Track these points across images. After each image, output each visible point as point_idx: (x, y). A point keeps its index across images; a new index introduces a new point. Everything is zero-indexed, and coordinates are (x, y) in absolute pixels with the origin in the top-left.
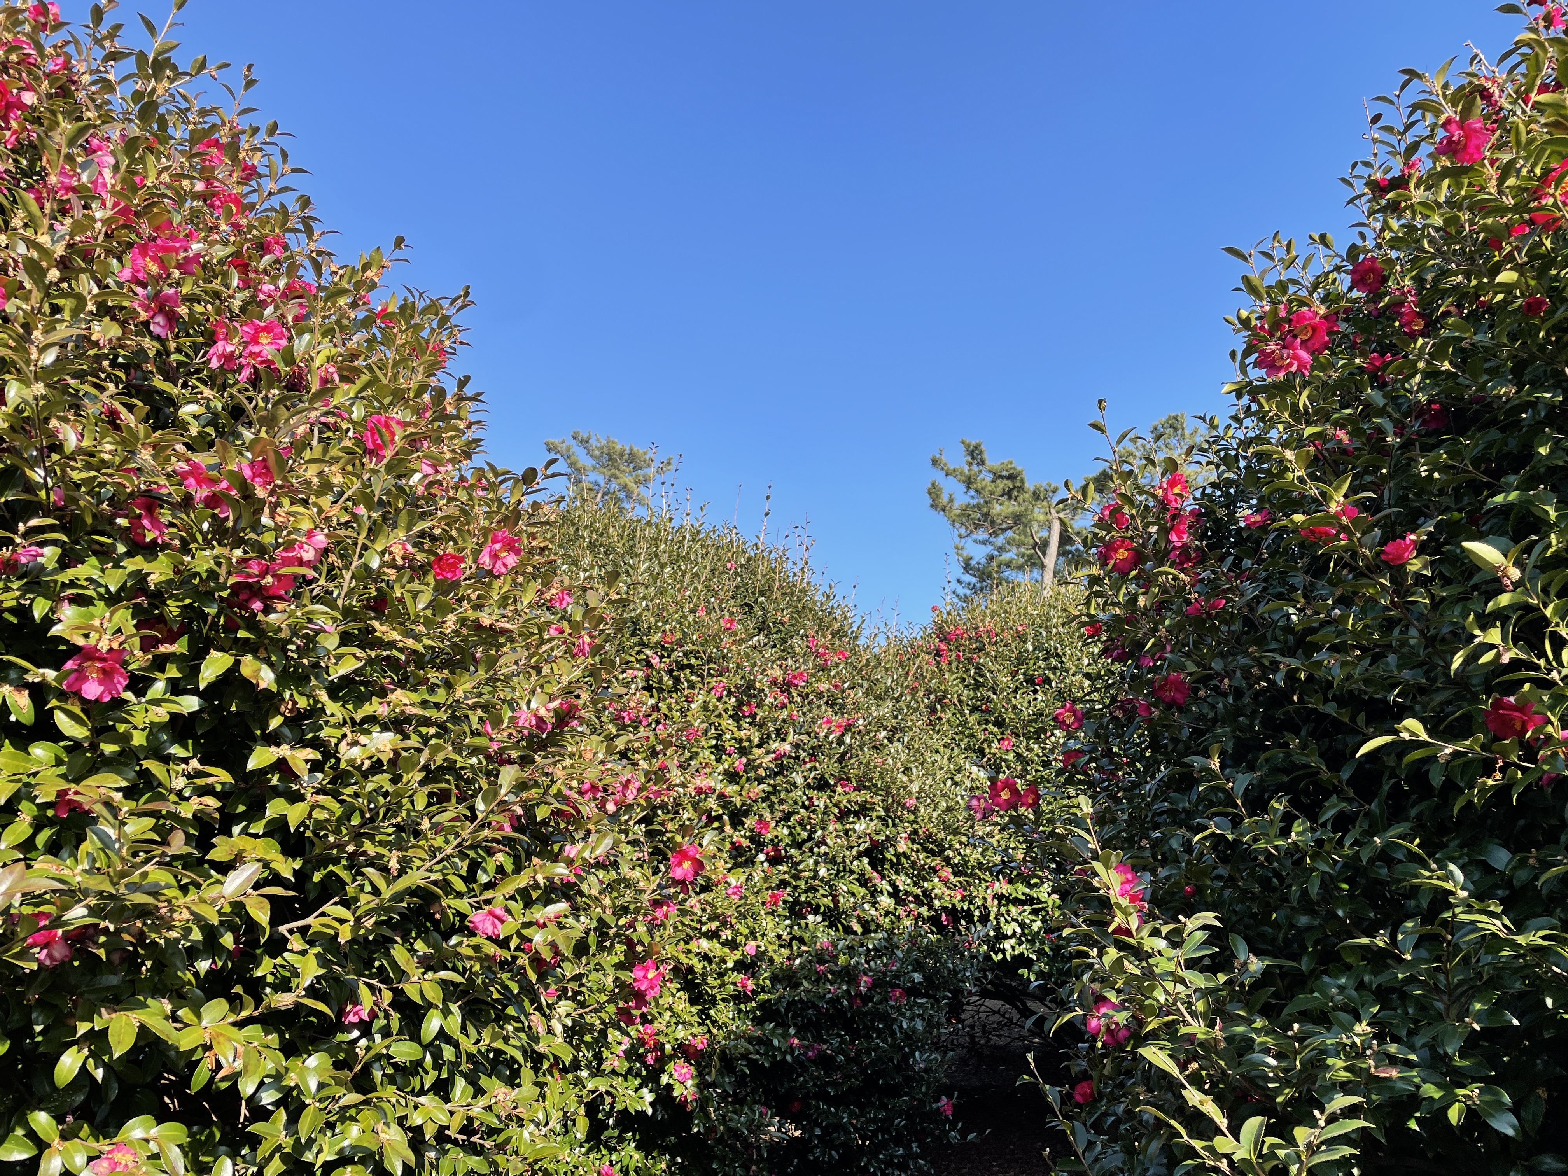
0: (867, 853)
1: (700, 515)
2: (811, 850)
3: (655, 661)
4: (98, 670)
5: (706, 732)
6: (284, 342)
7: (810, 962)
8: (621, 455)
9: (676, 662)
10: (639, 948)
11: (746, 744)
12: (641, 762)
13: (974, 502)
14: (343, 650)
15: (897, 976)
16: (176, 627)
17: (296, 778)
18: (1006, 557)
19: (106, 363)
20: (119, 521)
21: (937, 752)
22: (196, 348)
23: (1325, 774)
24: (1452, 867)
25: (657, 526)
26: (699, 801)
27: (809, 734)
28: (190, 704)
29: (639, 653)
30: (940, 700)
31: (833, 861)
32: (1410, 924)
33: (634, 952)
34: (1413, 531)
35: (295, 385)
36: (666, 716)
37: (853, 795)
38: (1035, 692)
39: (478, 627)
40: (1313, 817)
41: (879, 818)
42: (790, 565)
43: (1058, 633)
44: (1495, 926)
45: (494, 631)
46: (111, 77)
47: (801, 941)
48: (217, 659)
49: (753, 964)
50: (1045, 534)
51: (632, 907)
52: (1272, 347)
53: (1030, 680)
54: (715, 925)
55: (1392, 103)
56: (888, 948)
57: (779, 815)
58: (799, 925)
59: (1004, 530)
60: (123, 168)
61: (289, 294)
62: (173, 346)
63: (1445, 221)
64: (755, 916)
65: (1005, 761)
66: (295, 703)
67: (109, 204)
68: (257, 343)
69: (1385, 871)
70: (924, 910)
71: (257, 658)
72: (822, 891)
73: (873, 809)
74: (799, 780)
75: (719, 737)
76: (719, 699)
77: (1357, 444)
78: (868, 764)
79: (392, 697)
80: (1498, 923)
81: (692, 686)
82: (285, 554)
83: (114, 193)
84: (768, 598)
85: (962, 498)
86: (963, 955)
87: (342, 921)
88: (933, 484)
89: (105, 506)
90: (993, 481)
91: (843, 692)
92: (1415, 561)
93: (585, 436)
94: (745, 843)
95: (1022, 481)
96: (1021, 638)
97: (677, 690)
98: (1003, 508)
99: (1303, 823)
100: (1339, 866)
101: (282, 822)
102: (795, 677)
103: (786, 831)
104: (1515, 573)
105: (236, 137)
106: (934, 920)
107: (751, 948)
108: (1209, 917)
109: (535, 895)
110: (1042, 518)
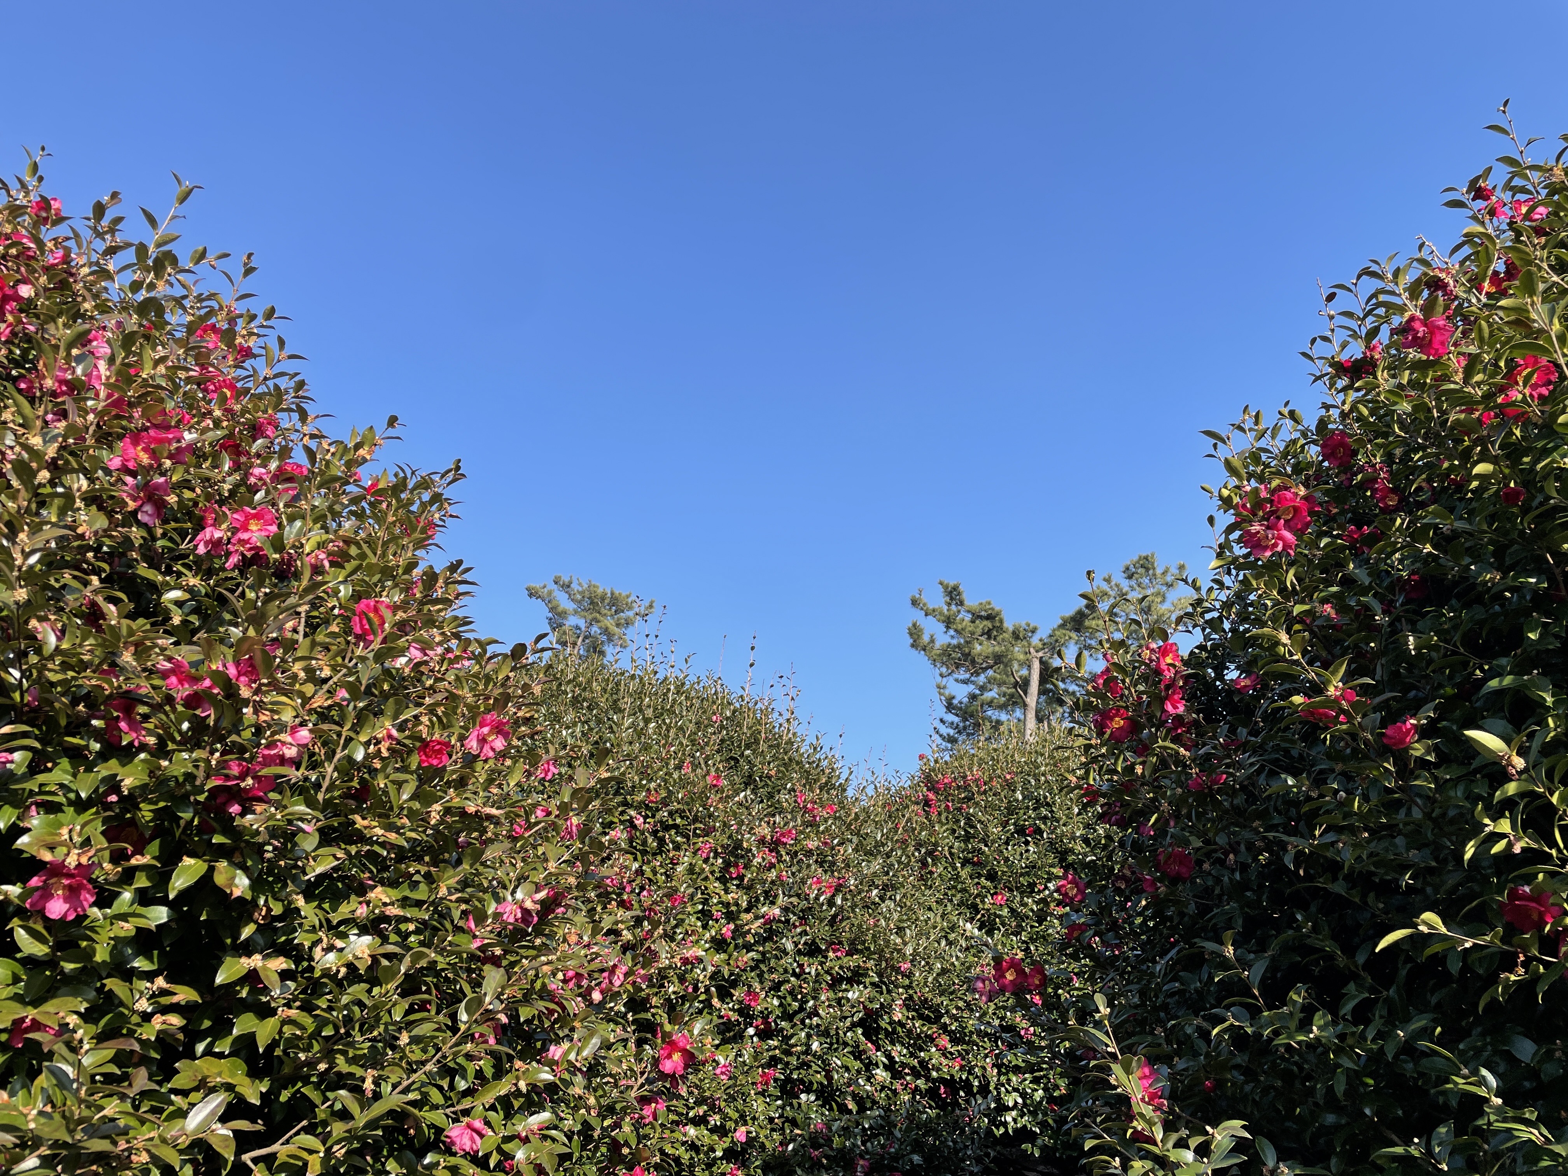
0: (861, 1023)
1: (684, 667)
2: (803, 1022)
3: (639, 821)
4: (64, 887)
5: (692, 897)
6: (274, 528)
7: (803, 1146)
8: (603, 599)
9: (661, 822)
10: (625, 1151)
11: (734, 908)
12: (625, 932)
13: (955, 642)
14: (321, 851)
15: (896, 1157)
16: (148, 834)
17: (266, 990)
18: (988, 695)
19: (90, 555)
20: (95, 722)
21: (930, 909)
22: (183, 534)
23: (1341, 960)
24: (1484, 1072)
25: (641, 679)
26: (686, 971)
27: (798, 896)
28: (160, 914)
29: (622, 813)
30: (930, 853)
31: (826, 1033)
32: (1443, 1130)
33: (620, 1154)
34: (1413, 716)
35: (284, 571)
36: (650, 880)
37: (845, 960)
38: (1027, 843)
39: (463, 813)
40: (1333, 1009)
41: (873, 984)
42: (776, 715)
43: (1047, 781)
44: (1534, 1135)
45: (480, 818)
46: (111, 267)
47: (794, 1123)
48: (190, 866)
49: (744, 1151)
50: (1024, 672)
51: (618, 1106)
52: (1256, 528)
53: (1021, 831)
54: (702, 1110)
55: (1350, 290)
56: (885, 1126)
57: (768, 984)
58: (791, 1105)
59: (985, 670)
60: (118, 361)
61: (281, 476)
62: (159, 532)
63: (1413, 407)
64: (745, 1096)
65: (1000, 916)
66: (269, 910)
67: (102, 395)
68: (247, 530)
69: (1411, 1065)
70: (920, 1083)
71: (231, 863)
72: (815, 1068)
73: (866, 975)
74: (789, 946)
75: (705, 902)
76: (706, 861)
77: (1346, 620)
78: (860, 926)
79: (371, 895)
80: (1536, 1132)
81: (677, 847)
82: (266, 752)
83: (107, 385)
84: (754, 751)
85: (943, 638)
86: (963, 1131)
87: (311, 1152)
88: (914, 625)
89: (81, 707)
90: (973, 622)
91: (833, 848)
92: (1417, 745)
93: (567, 580)
94: (734, 1017)
95: (1001, 621)
96: (1010, 786)
97: (661, 853)
98: (984, 648)
99: (1324, 1016)
100: (1363, 1060)
101: (249, 1040)
102: (783, 835)
103: (776, 1002)
104: (1519, 763)
105: (232, 321)
106: (932, 1093)
107: (741, 1134)
108: (1235, 1126)
109: (516, 1104)
110: (1022, 657)
